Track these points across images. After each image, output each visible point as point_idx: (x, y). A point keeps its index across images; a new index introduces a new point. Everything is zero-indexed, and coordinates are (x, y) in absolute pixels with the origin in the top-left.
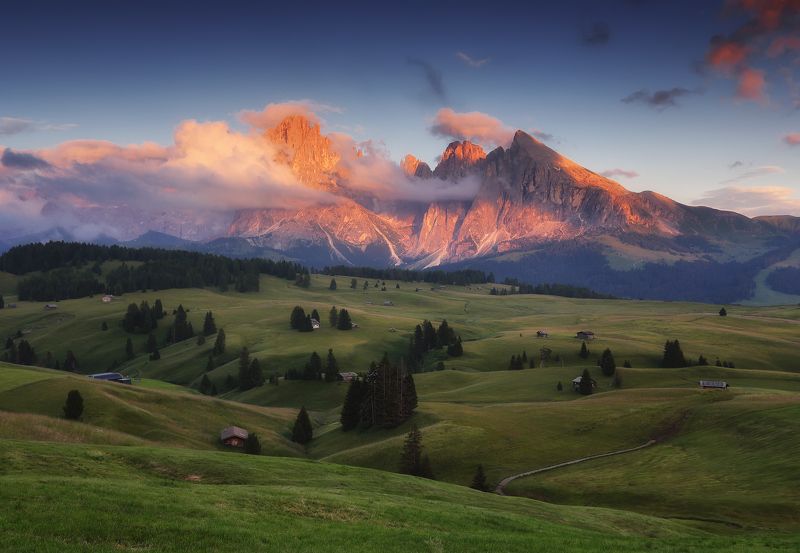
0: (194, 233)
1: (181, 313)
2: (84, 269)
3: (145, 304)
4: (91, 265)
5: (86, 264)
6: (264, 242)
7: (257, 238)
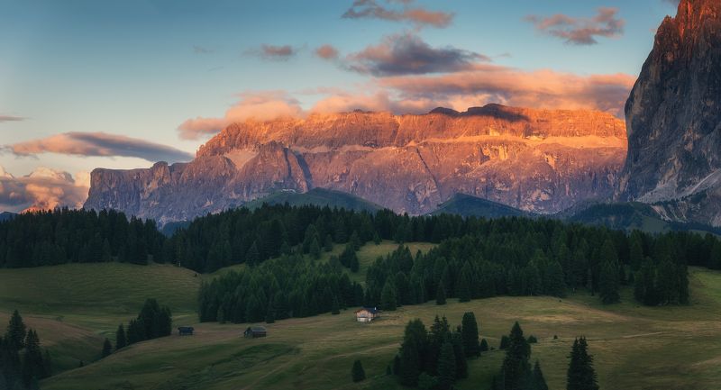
0: (544, 197)
1: (517, 342)
2: (325, 259)
3: (441, 325)
4: (339, 250)
5: (329, 250)
6: (690, 212)
7: (674, 203)
